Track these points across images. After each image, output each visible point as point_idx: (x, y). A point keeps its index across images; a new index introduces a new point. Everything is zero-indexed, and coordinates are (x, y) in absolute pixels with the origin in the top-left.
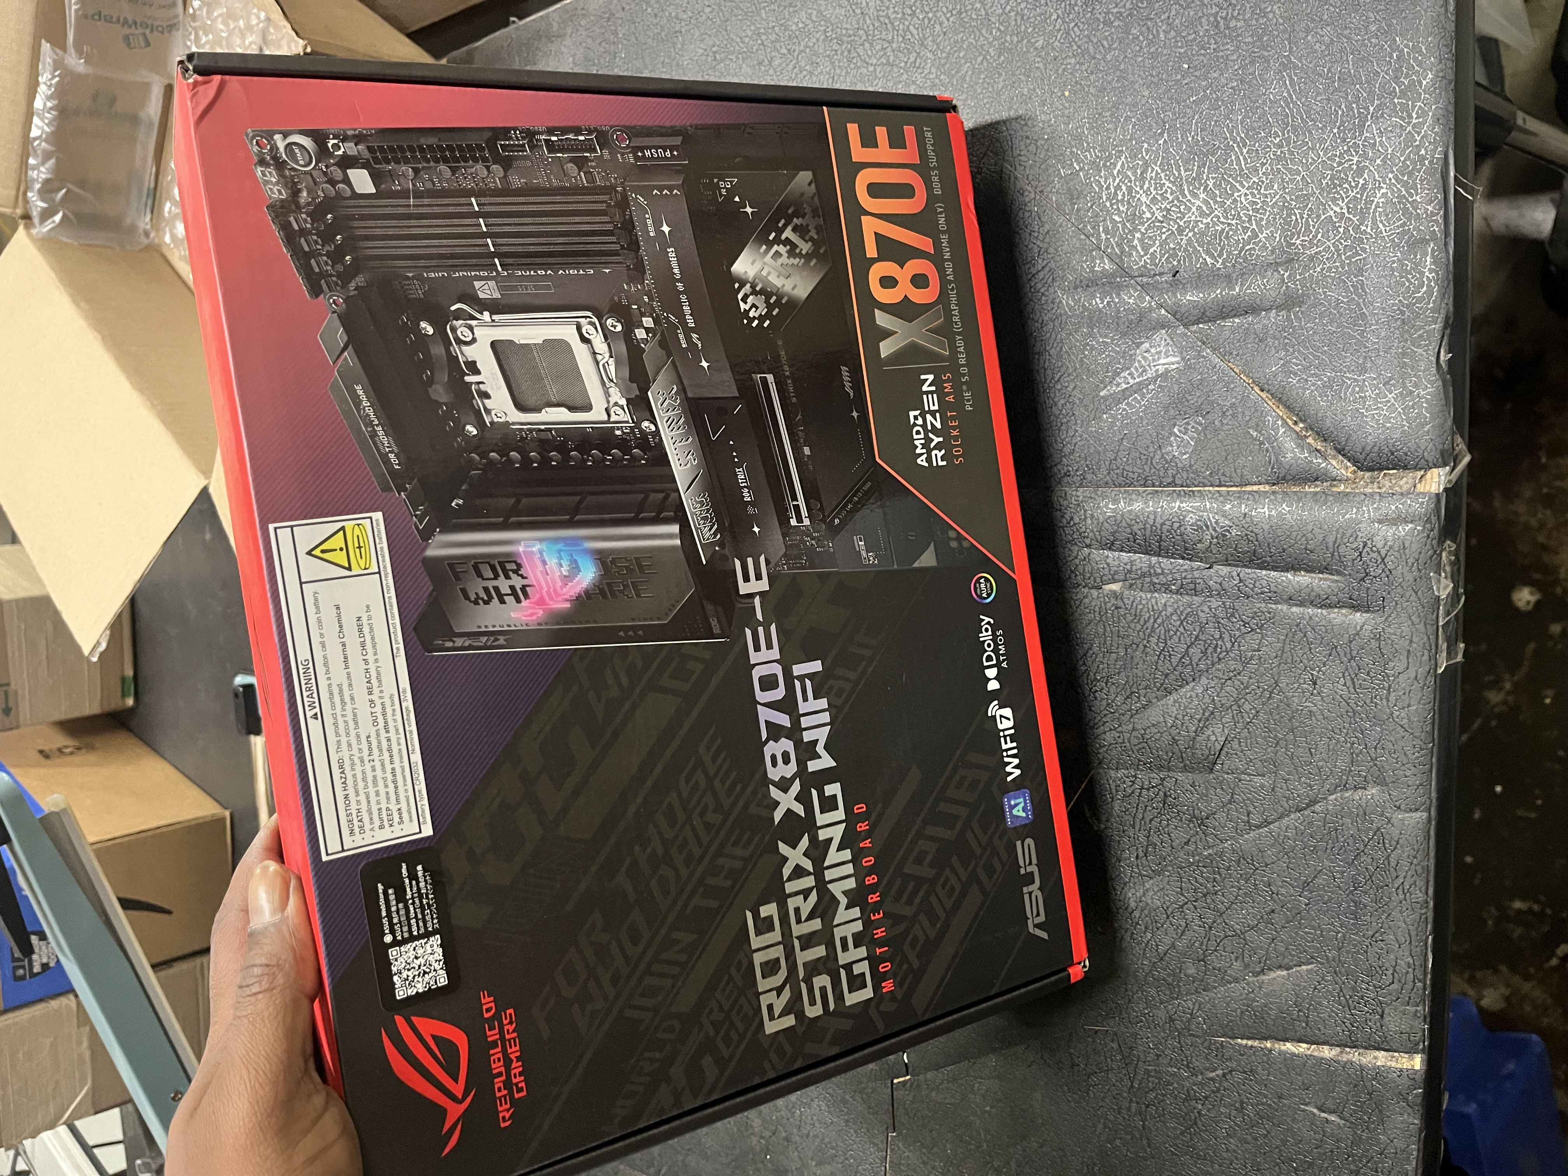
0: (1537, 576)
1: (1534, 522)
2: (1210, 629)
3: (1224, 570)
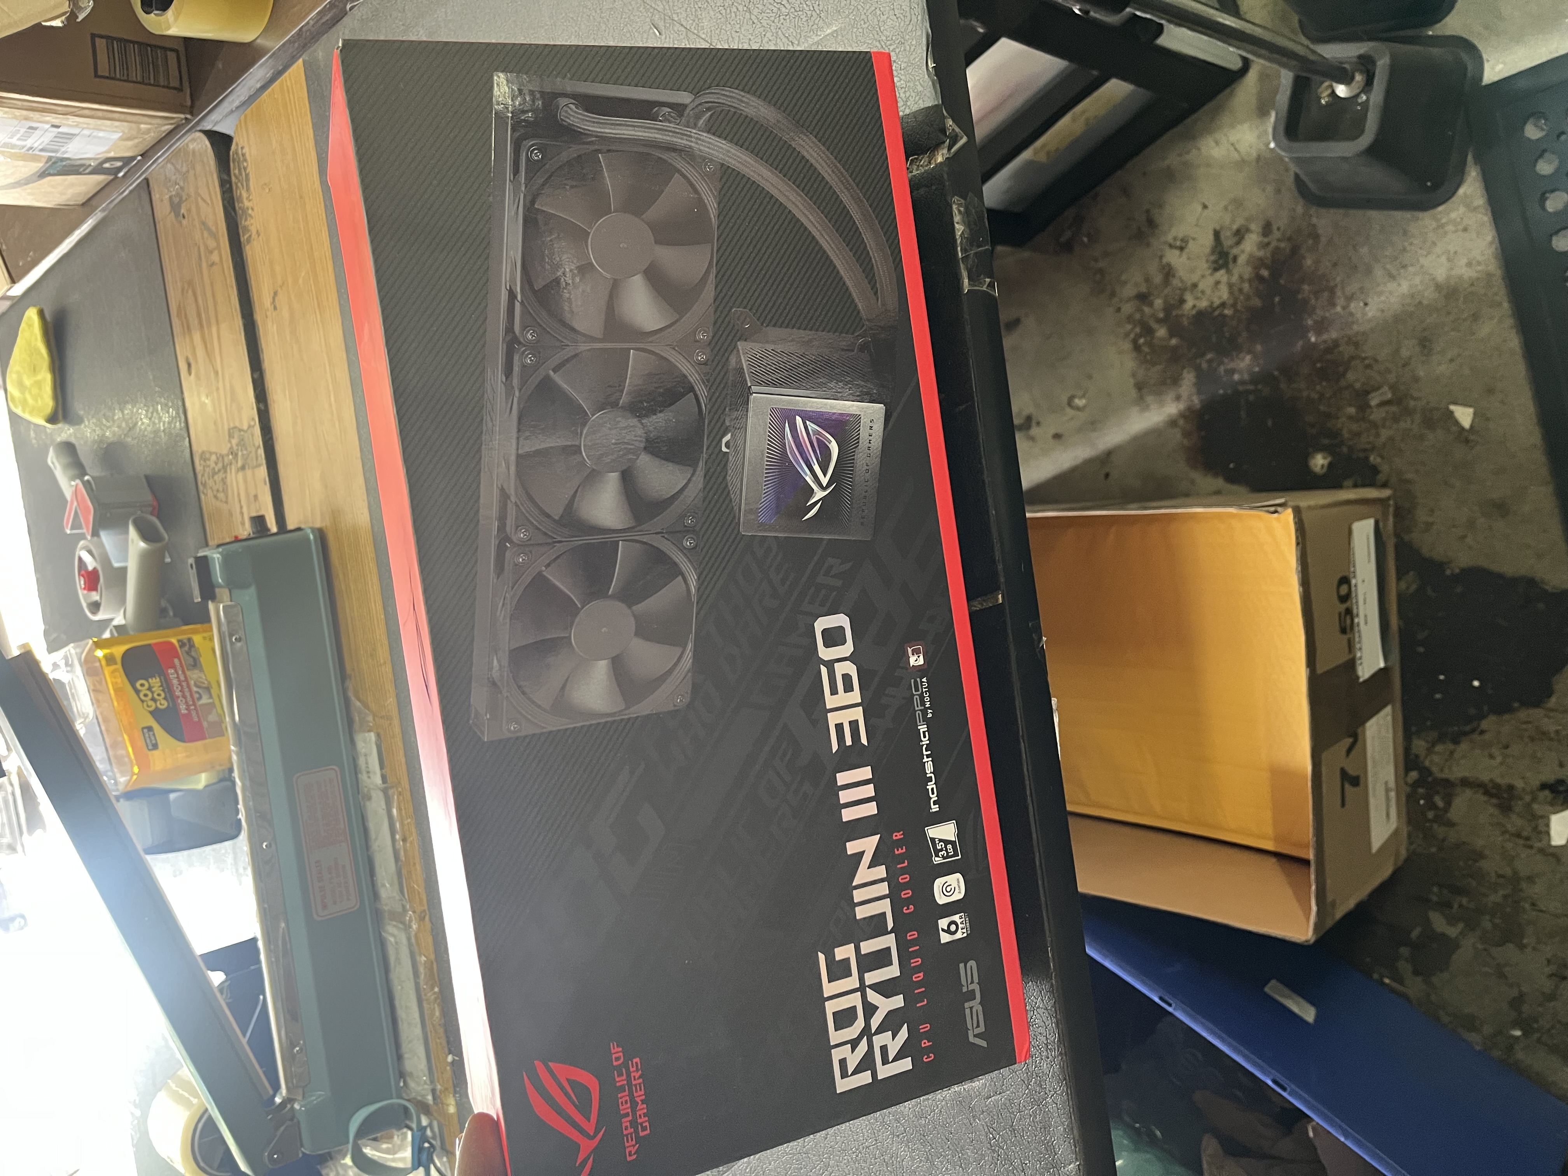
0: (1326, 441)
1: (1315, 396)
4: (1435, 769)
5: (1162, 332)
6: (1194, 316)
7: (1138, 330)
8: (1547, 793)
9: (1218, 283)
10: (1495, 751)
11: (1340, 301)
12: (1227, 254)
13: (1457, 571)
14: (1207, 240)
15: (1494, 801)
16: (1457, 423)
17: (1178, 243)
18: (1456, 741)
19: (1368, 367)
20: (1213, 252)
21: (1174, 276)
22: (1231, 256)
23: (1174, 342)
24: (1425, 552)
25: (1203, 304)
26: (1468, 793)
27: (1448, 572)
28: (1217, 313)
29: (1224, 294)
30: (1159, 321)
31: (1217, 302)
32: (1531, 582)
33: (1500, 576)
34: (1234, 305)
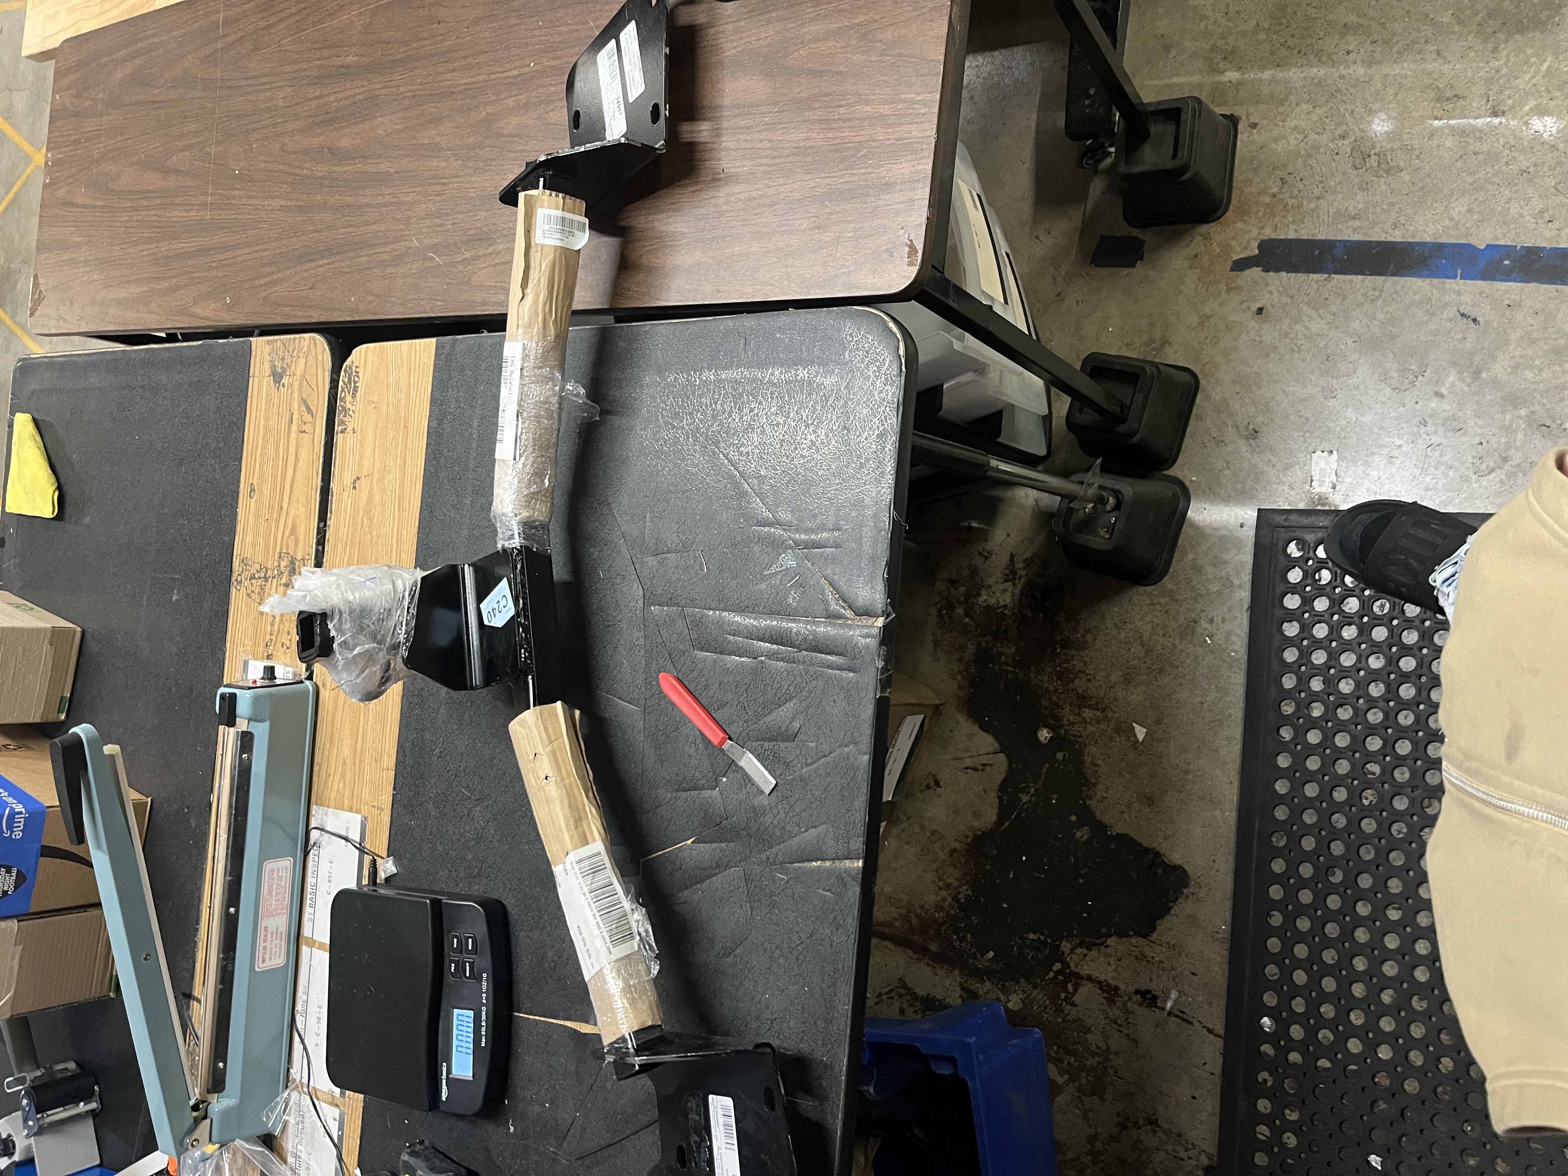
0: (1052, 722)
1: (1051, 688)
2: (799, 679)
3: (805, 653)
4: (1072, 966)
5: (960, 611)
6: (985, 607)
7: (944, 603)
8: (1139, 996)
9: (1005, 590)
10: (1112, 960)
11: (1082, 631)
12: (1016, 573)
13: (1114, 833)
14: (1005, 559)
15: (1105, 995)
16: (1135, 736)
17: (985, 554)
18: (1090, 950)
19: (1089, 680)
20: (1006, 568)
21: (977, 574)
22: (1018, 575)
23: (967, 620)
24: (1098, 815)
25: (993, 601)
26: (1090, 985)
27: (1109, 833)
28: (1000, 610)
29: (1007, 599)
30: (960, 602)
31: (1002, 603)
32: (1157, 854)
33: (1140, 845)
34: (1013, 609)
